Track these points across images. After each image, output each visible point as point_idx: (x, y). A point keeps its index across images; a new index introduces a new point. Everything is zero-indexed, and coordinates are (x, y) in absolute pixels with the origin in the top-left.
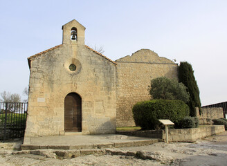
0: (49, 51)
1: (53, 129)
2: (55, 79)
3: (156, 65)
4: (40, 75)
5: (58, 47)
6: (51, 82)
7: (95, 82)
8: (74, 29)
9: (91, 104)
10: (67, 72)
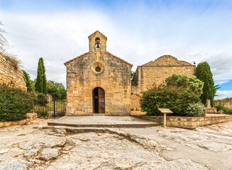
0: (79, 57)
1: (84, 111)
2: (85, 77)
3: (174, 68)
4: (74, 75)
5: (86, 54)
6: (82, 80)
7: (115, 79)
8: (97, 39)
9: (112, 95)
10: (93, 73)
